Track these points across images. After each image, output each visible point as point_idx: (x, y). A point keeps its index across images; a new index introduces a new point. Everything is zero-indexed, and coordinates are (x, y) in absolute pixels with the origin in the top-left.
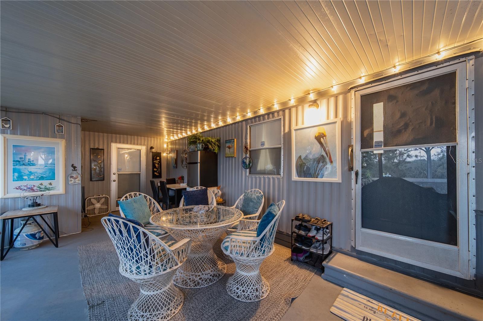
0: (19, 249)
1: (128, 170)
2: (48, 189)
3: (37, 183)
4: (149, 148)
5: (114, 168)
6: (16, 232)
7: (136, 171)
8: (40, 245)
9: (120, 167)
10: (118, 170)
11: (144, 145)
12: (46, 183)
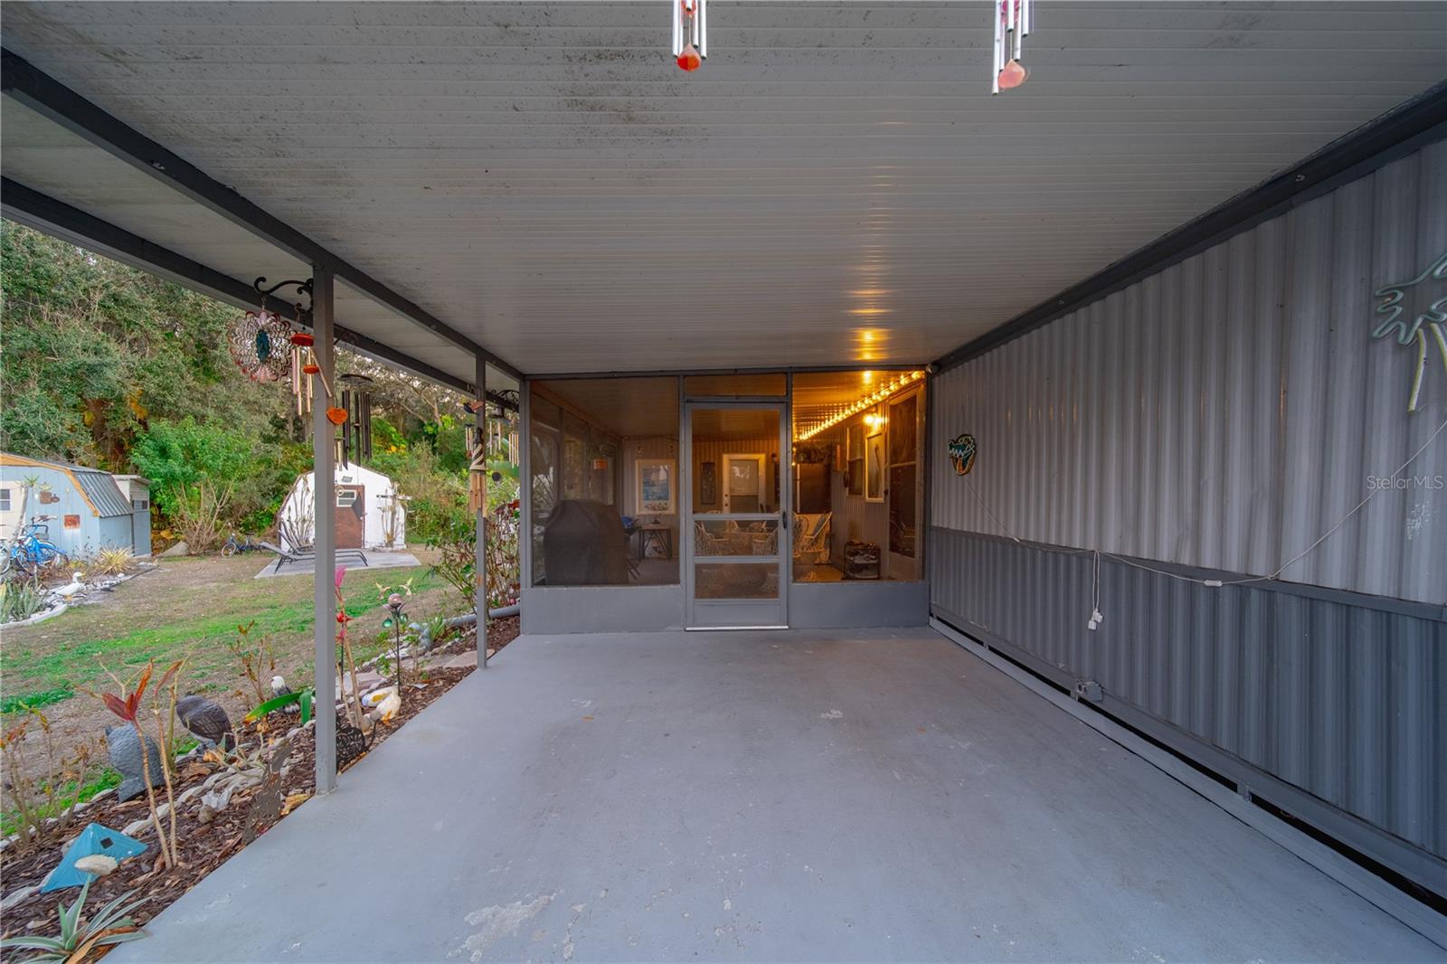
0: (648, 558)
1: (743, 490)
2: (664, 509)
3: (657, 502)
4: (770, 456)
5: (726, 490)
6: (646, 544)
7: (753, 492)
8: (659, 559)
9: (732, 486)
10: (731, 490)
11: (763, 452)
12: (663, 502)
